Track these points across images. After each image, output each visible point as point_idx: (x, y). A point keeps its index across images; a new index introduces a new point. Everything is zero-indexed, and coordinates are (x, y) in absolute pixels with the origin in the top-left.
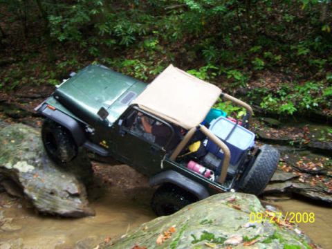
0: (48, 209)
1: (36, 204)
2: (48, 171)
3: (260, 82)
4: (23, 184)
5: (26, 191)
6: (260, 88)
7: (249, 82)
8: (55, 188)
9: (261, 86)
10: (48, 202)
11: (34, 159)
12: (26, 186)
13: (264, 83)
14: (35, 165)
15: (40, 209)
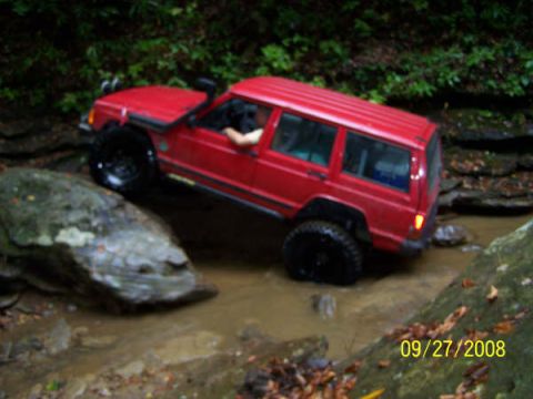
0: (146, 298)
1: (124, 294)
2: (120, 237)
3: (366, 55)
4: (85, 266)
5: (97, 277)
6: (371, 64)
7: (352, 57)
8: (144, 261)
9: (372, 60)
10: (145, 287)
11: (87, 221)
12: (94, 269)
13: (376, 56)
14: (94, 230)
15: (133, 300)
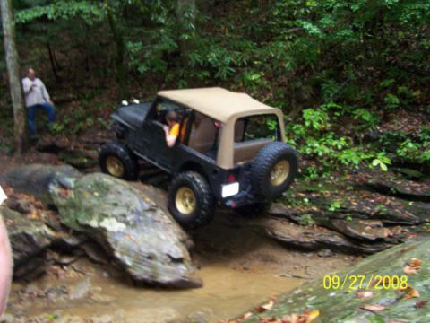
0: (146, 277)
1: (131, 270)
2: (143, 231)
3: (394, 123)
4: (113, 246)
5: (118, 255)
6: (394, 131)
7: (380, 124)
8: (153, 251)
9: (396, 128)
10: (147, 269)
11: (124, 216)
12: (117, 249)
13: (400, 125)
14: (127, 223)
15: (135, 276)
